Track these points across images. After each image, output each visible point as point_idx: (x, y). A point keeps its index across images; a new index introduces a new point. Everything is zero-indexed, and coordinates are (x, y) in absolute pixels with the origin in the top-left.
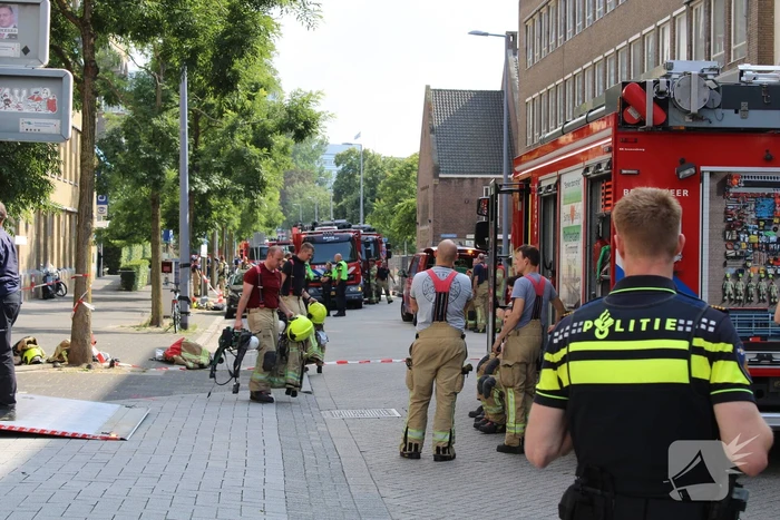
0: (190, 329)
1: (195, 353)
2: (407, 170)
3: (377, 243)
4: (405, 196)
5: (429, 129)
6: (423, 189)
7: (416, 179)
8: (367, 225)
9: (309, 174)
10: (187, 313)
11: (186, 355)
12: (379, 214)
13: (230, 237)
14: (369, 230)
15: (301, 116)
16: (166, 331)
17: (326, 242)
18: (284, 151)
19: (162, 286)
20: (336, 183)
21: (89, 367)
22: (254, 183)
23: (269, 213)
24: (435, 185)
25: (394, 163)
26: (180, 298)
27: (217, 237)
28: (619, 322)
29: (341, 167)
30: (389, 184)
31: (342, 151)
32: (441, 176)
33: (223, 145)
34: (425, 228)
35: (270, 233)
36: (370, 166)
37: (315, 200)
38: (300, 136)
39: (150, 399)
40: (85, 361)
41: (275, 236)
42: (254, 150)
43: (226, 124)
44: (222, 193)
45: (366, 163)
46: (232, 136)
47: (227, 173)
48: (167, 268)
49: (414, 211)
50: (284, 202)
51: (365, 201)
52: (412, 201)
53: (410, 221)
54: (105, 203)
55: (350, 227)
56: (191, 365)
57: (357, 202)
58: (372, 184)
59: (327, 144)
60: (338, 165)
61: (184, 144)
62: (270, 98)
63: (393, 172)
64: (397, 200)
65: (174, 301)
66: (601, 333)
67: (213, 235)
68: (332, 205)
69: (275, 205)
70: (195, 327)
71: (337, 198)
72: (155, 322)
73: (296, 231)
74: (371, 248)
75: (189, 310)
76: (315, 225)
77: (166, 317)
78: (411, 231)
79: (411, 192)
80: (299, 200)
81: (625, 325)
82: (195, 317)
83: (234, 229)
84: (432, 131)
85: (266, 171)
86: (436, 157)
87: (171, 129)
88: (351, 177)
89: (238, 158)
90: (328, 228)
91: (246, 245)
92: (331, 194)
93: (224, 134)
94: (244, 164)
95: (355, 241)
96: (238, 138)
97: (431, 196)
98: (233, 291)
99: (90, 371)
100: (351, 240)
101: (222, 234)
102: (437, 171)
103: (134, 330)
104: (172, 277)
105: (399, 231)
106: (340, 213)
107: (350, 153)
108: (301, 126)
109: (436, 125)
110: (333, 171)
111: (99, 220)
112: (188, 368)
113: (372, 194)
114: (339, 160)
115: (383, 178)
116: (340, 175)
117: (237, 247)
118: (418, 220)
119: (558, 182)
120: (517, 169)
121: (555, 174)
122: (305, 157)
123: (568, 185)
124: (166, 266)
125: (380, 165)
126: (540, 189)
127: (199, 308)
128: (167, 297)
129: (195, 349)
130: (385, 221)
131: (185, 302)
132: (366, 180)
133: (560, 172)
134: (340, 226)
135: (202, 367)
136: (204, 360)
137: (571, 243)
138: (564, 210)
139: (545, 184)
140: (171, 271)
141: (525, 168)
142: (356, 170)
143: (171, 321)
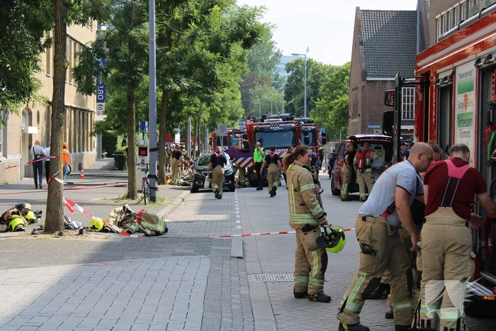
0: (158, 201)
1: (152, 222)
2: (342, 75)
3: (314, 132)
4: (341, 95)
5: (358, 42)
6: (354, 90)
7: (349, 81)
8: (311, 118)
9: (267, 79)
10: (156, 189)
11: (145, 224)
12: (319, 110)
13: (203, 129)
14: (309, 122)
15: (248, 27)
16: (138, 203)
17: (273, 131)
18: (241, 59)
19: (137, 167)
20: (287, 85)
21: (61, 234)
22: (210, 82)
23: (232, 108)
24: (364, 87)
25: (332, 69)
26: (149, 176)
27: (191, 127)
29: (290, 73)
30: (328, 86)
31: (292, 60)
32: (368, 79)
33: (185, 51)
34: (355, 120)
35: (233, 124)
36: (313, 72)
37: (271, 99)
38: (247, 44)
39: (101, 264)
40: (58, 229)
41: (237, 127)
42: (209, 55)
43: (188, 33)
44: (191, 92)
45: (311, 69)
46: (193, 44)
47: (187, 74)
48: (143, 152)
49: (347, 107)
50: (246, 104)
51: (308, 100)
52: (346, 98)
53: (343, 115)
54: (102, 101)
55: (292, 119)
56: (149, 232)
57: (303, 101)
58: (315, 86)
59: (281, 55)
60: (288, 72)
61: (153, 49)
63: (331, 77)
64: (334, 98)
65: (144, 179)
67: (187, 124)
68: (284, 103)
69: (238, 102)
70: (162, 200)
71: (288, 97)
72: (131, 195)
73: (249, 122)
74: (310, 136)
75: (157, 186)
76: (264, 117)
77: (140, 191)
78: (345, 123)
79: (345, 92)
80: (259, 100)
82: (163, 191)
83: (205, 122)
84: (361, 43)
85: (221, 71)
86: (363, 64)
87: (144, 39)
88: (299, 81)
89: (198, 62)
90: (275, 121)
91: (214, 135)
92: (283, 94)
94: (201, 67)
95: (297, 131)
96: (198, 46)
97: (360, 95)
98: (198, 170)
99: (61, 238)
100: (293, 129)
101: (195, 123)
102: (364, 75)
103: (113, 202)
104: (147, 159)
105: (336, 123)
106: (289, 108)
107: (298, 61)
108: (248, 35)
109: (364, 39)
110: (284, 75)
111: (99, 114)
112: (147, 235)
113: (315, 94)
114: (289, 67)
115: (323, 81)
116: (290, 79)
117: (209, 136)
118: (350, 114)
119: (454, 74)
120: (419, 64)
121: (451, 66)
122: (263, 66)
123: (461, 76)
124: (143, 151)
125: (322, 71)
126: (438, 81)
127: (171, 184)
128: (140, 175)
129: (153, 219)
130: (325, 115)
131: (153, 179)
132: (309, 83)
133: (455, 64)
134: (285, 119)
135: (158, 233)
136: (160, 228)
137: (466, 129)
138: (459, 98)
139: (441, 76)
140: (146, 155)
141: (425, 63)
142: (302, 76)
143: (142, 195)
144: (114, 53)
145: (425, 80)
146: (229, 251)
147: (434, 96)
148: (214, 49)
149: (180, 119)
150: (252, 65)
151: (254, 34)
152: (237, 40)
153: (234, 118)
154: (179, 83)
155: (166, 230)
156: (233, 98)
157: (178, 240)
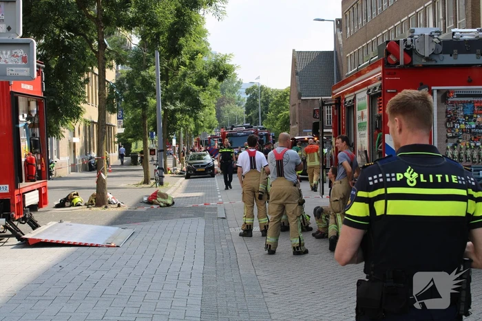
0: (165, 185)
1: (164, 198)
2: (284, 96)
3: (267, 136)
4: (284, 110)
5: (295, 73)
6: (293, 106)
7: (289, 100)
8: (264, 126)
9: (232, 100)
10: (163, 177)
11: (159, 199)
12: (270, 120)
13: (190, 135)
14: (263, 129)
15: (221, 68)
16: (152, 187)
17: (239, 136)
18: (215, 87)
19: (150, 163)
20: (247, 104)
21: (106, 207)
22: (196, 105)
23: (210, 121)
24: (299, 104)
25: (277, 92)
26: (159, 168)
27: (182, 135)
28: (422, 176)
29: (249, 95)
30: (275, 104)
31: (250, 86)
32: (302, 98)
33: (179, 85)
34: (294, 127)
35: (211, 132)
36: (265, 95)
37: (236, 114)
38: (221, 79)
39: (136, 224)
40: (104, 204)
41: (214, 134)
42: (195, 87)
43: (180, 73)
44: (182, 111)
45: (263, 92)
46: (184, 80)
47: (182, 100)
48: (153, 153)
49: (289, 117)
50: (219, 117)
51: (262, 113)
52: (287, 112)
53: (286, 123)
54: (122, 118)
55: (252, 127)
56: (162, 204)
57: (258, 114)
58: (266, 104)
59: (242, 83)
60: (247, 94)
61: (158, 84)
62: (205, 59)
63: (277, 97)
64: (279, 112)
65: (155, 170)
66: (412, 182)
67: (179, 133)
68: (245, 116)
69: (213, 117)
70: (168, 184)
71: (247, 112)
72: (146, 182)
73: (222, 130)
74: (264, 139)
75: (164, 175)
76: (233, 127)
77: (153, 179)
78: (287, 129)
79: (287, 108)
80: (227, 114)
81: (426, 177)
82: (167, 178)
83: (191, 131)
84: (297, 74)
85: (203, 98)
86: (299, 88)
87: (151, 77)
88: (255, 100)
89: (188, 92)
90: (241, 128)
91: (198, 139)
92: (244, 110)
93: (180, 79)
94: (191, 95)
96: (187, 80)
97: (297, 109)
98: (189, 164)
99: (107, 210)
101: (185, 132)
102: (300, 95)
103: (135, 187)
104: (155, 157)
105: (281, 129)
106: (249, 120)
107: (254, 87)
108: (221, 73)
109: (299, 71)
110: (245, 97)
111: (119, 127)
112: (161, 206)
113: (266, 110)
114: (248, 91)
115: (272, 100)
116: (249, 100)
117: (194, 140)
118: (291, 123)
119: (355, 98)
120: (334, 92)
121: (353, 94)
122: (230, 91)
123: (359, 100)
124: (152, 151)
125: (270, 94)
126: (346, 103)
127: (171, 173)
128: (152, 168)
129: (164, 196)
130: (273, 124)
131: (161, 171)
132: (262, 102)
133: (355, 93)
134: (247, 127)
135: (168, 205)
136: (169, 202)
137: (362, 132)
138: (358, 113)
139: (347, 100)
140: (155, 154)
141: (338, 91)
142: (257, 97)
143: (154, 181)
144: (131, 87)
145: (338, 101)
146: (217, 214)
147: (344, 111)
148: (198, 83)
149: (175, 130)
150: (223, 90)
151: (225, 72)
152: (214, 77)
153: (210, 127)
154: (174, 105)
155: (173, 203)
156: (211, 114)
157: (182, 209)
